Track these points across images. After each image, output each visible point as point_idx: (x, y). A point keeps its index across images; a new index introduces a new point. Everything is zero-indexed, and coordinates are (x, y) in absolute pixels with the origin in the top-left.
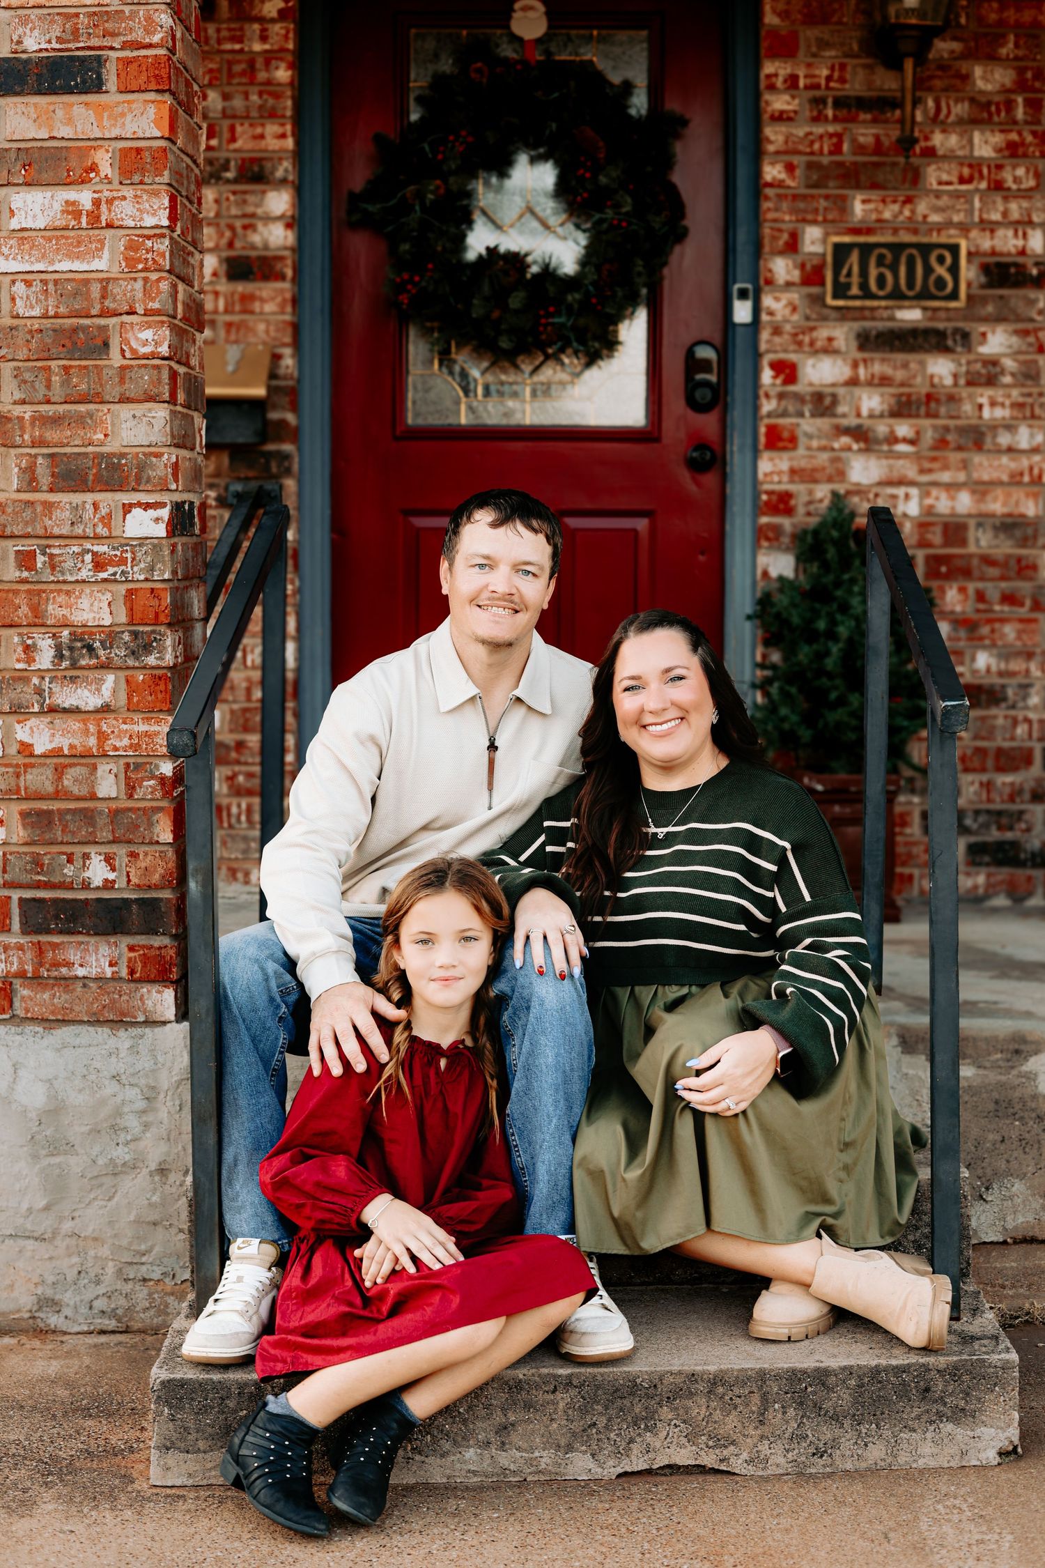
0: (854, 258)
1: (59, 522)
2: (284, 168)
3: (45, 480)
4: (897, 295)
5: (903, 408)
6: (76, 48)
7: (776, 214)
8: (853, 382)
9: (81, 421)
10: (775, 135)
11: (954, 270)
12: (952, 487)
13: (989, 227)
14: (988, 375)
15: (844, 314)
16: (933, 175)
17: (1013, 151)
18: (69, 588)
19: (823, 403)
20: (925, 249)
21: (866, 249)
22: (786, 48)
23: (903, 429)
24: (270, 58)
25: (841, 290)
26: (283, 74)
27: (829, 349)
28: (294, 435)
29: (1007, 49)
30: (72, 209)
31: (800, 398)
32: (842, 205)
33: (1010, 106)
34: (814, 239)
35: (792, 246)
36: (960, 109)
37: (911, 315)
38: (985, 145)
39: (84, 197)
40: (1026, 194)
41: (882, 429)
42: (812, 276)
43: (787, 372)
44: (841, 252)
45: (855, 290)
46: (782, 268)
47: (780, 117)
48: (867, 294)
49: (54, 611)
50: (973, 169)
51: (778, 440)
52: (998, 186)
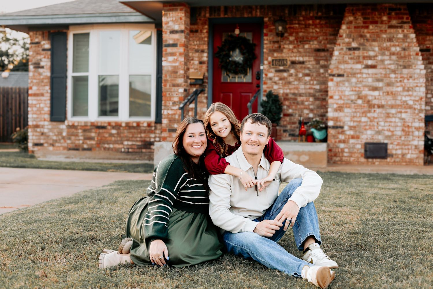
0: (274, 61)
1: (173, 90)
2: (206, 51)
3: (171, 85)
4: (280, 65)
5: (281, 79)
6: (176, 42)
7: (265, 56)
8: (274, 76)
9: (175, 80)
10: (265, 46)
11: (287, 62)
12: (287, 89)
13: (291, 57)
14: (291, 75)
15: (273, 68)
16: (285, 51)
17: (295, 47)
18: (173, 97)
19: (271, 79)
20: (283, 60)
21: (276, 60)
22: (266, 35)
23: (281, 82)
24: (205, 37)
25: (273, 65)
26: (206, 39)
27: (271, 72)
28: (207, 83)
29: (294, 34)
30: (174, 59)
31: (268, 78)
32: (273, 54)
33: (294, 42)
34: (270, 59)
35: (267, 59)
36: (288, 42)
37: (281, 68)
38: (291, 47)
39: (176, 57)
40: (296, 53)
41: (278, 82)
42: (269, 63)
43: (266, 75)
44: (273, 60)
45: (274, 64)
46: (266, 62)
47: (266, 44)
48: (276, 65)
49: (172, 99)
50: (289, 50)
51: (265, 83)
52: (293, 52)
